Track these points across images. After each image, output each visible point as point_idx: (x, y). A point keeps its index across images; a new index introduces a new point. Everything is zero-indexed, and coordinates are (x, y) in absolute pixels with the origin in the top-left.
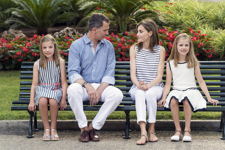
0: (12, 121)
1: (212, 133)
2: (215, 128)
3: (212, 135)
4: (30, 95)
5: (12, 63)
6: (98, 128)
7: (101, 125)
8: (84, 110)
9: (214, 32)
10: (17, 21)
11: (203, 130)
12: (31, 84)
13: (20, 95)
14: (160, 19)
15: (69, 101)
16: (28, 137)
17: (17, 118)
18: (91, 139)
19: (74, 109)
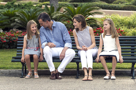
0: (12, 70)
1: (126, 76)
2: (128, 74)
3: (126, 77)
4: (22, 54)
5: (14, 45)
6: (61, 72)
7: (62, 70)
8: (53, 62)
9: (128, 30)
10: (18, 24)
11: (121, 75)
12: (22, 49)
13: (17, 54)
14: (98, 24)
15: (45, 56)
16: (21, 77)
17: (15, 68)
18: (57, 78)
19: (47, 61)
